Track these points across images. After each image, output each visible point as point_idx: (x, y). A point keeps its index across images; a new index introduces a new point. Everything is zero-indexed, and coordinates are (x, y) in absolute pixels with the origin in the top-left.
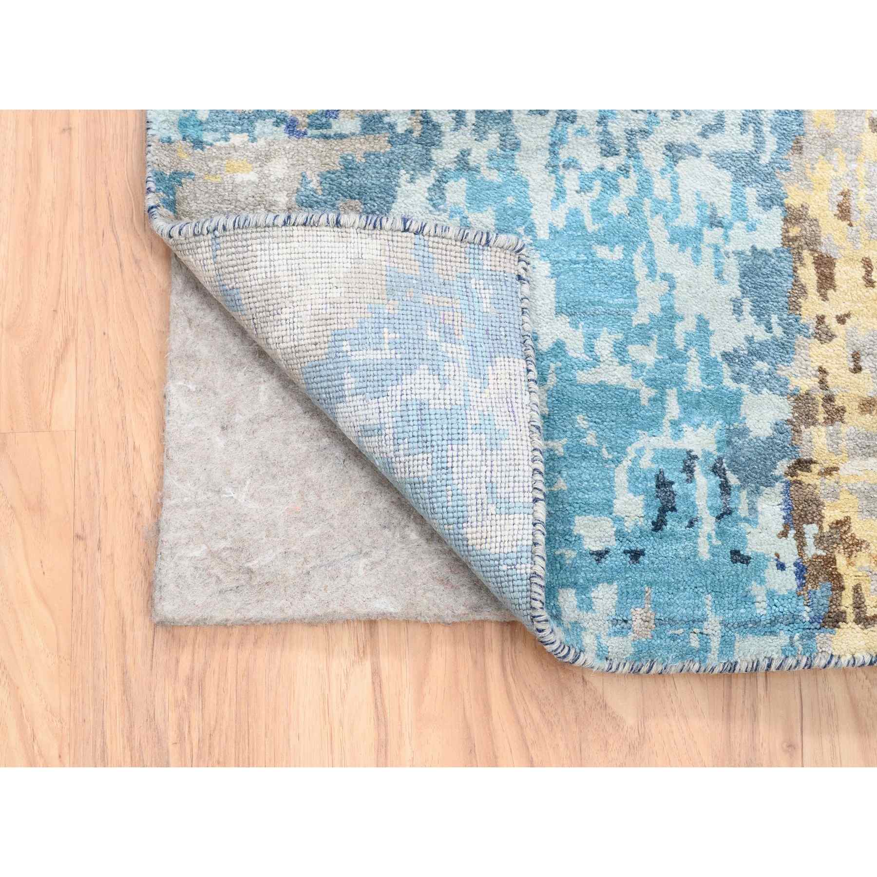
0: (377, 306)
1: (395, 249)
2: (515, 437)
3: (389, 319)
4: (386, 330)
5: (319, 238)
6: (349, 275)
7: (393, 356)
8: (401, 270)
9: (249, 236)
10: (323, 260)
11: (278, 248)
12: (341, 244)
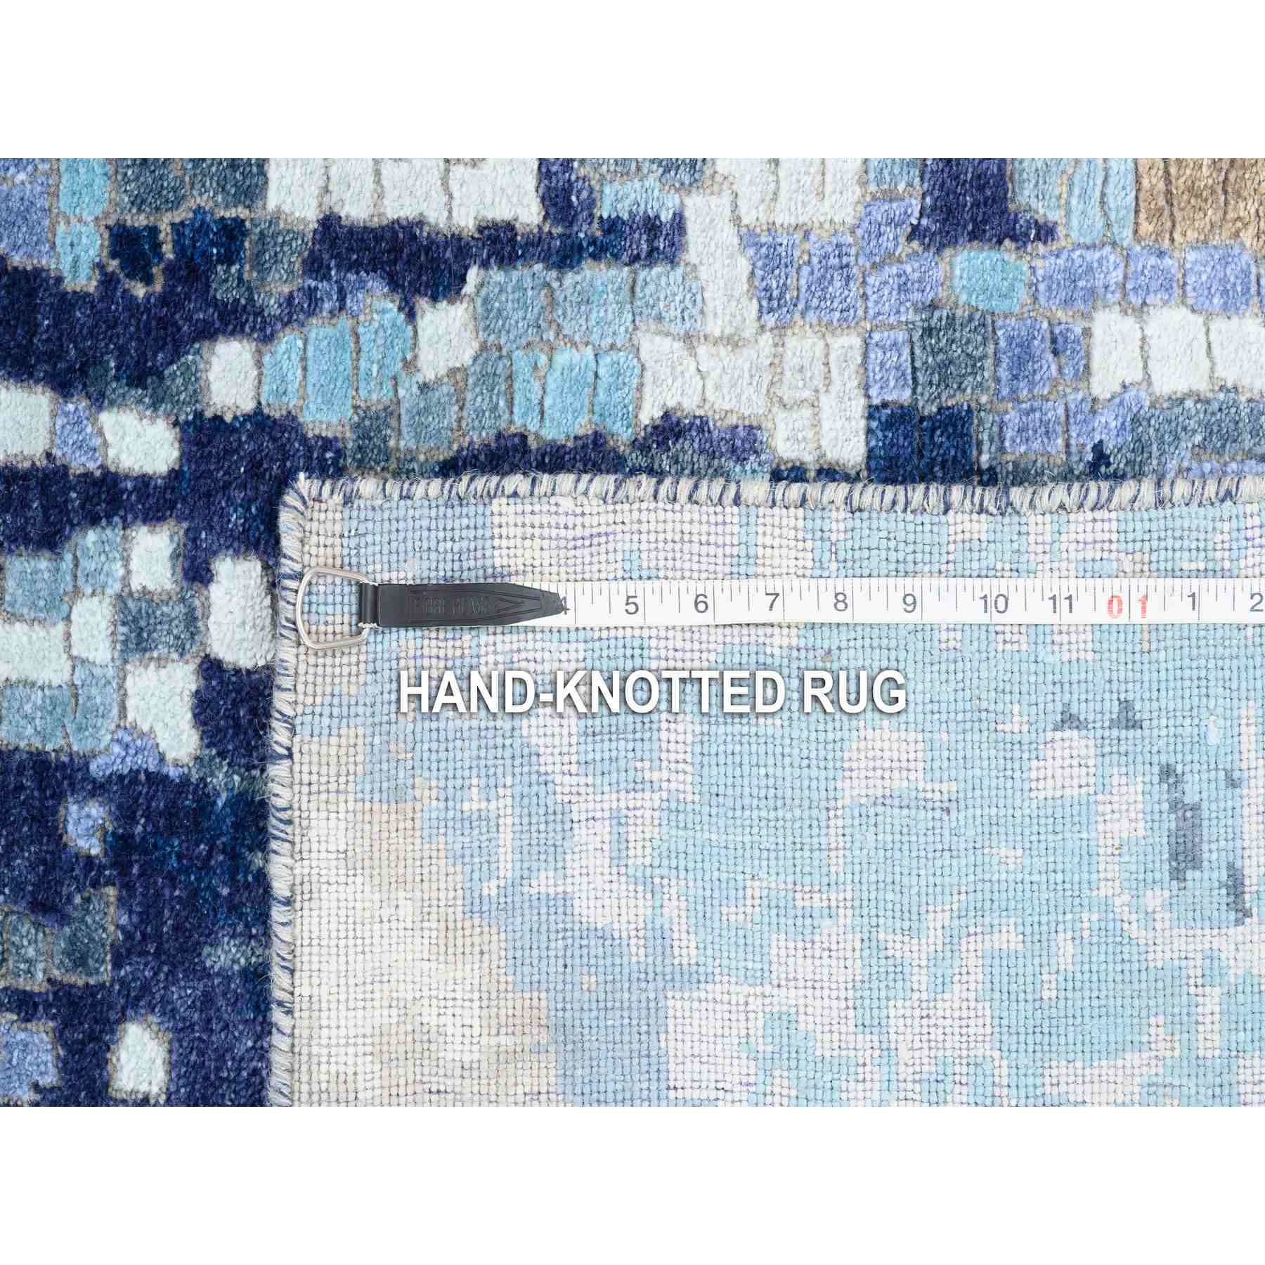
0: (426, 825)
1: (323, 780)
2: (636, 537)
3: (447, 800)
4: (466, 806)
5: (315, 942)
6: (376, 880)
7: (509, 792)
8: (360, 767)
9: (305, 1088)
10: (351, 934)
11: (328, 1027)
12: (324, 895)
